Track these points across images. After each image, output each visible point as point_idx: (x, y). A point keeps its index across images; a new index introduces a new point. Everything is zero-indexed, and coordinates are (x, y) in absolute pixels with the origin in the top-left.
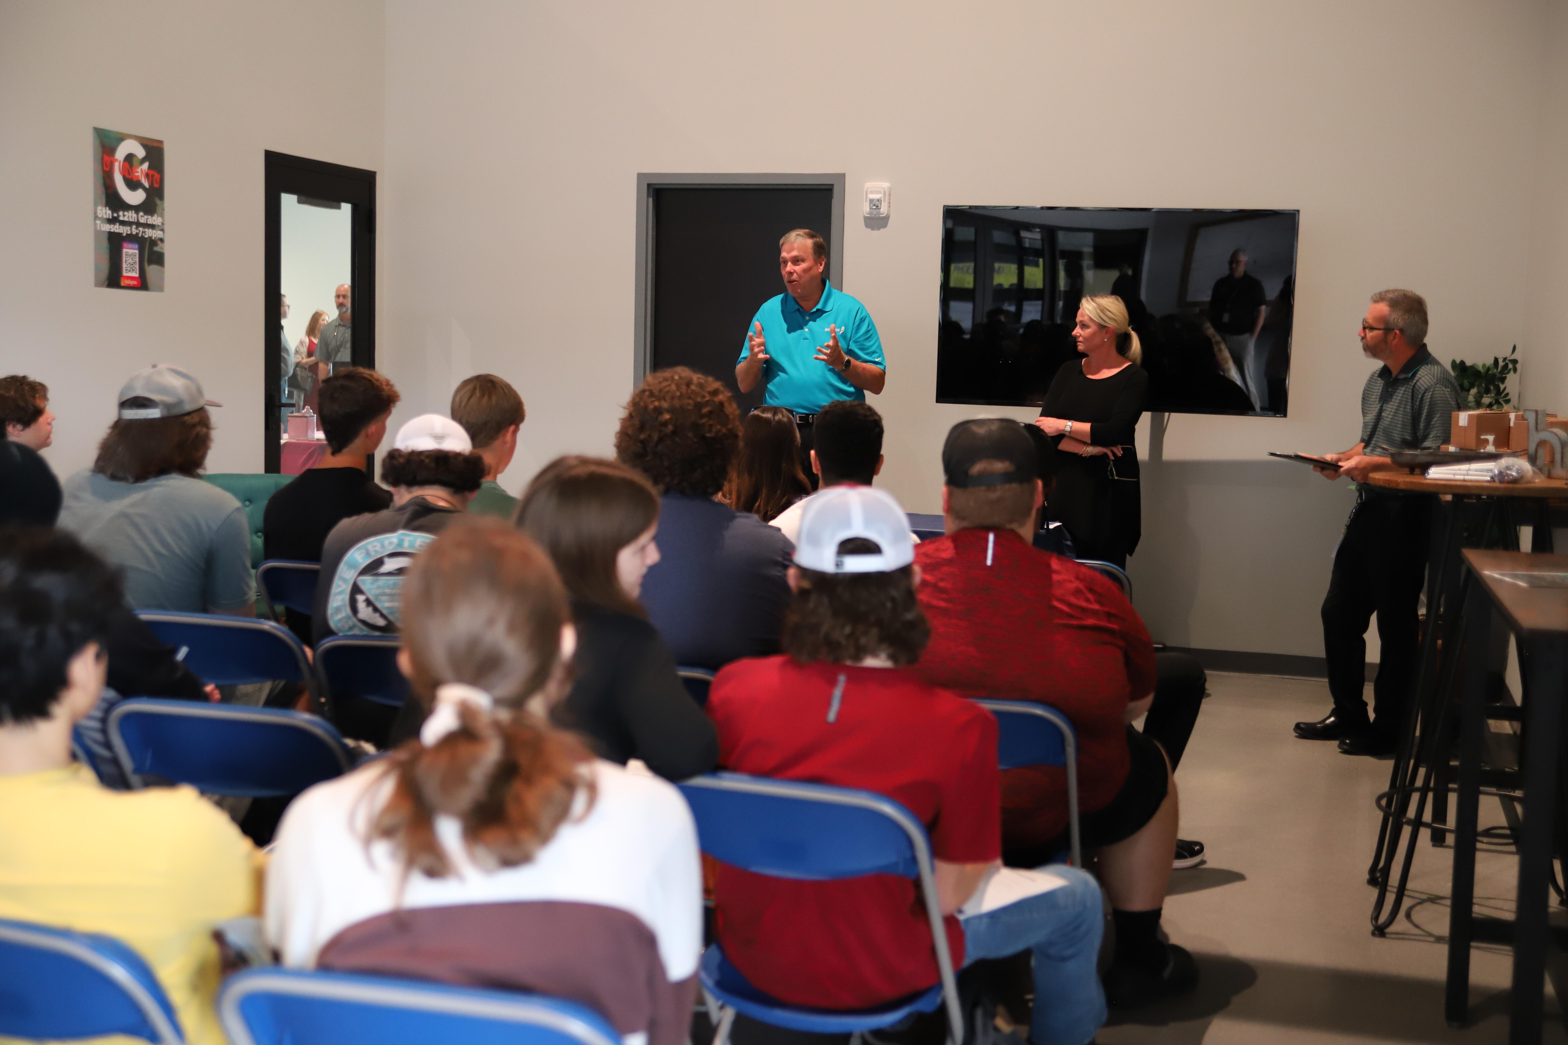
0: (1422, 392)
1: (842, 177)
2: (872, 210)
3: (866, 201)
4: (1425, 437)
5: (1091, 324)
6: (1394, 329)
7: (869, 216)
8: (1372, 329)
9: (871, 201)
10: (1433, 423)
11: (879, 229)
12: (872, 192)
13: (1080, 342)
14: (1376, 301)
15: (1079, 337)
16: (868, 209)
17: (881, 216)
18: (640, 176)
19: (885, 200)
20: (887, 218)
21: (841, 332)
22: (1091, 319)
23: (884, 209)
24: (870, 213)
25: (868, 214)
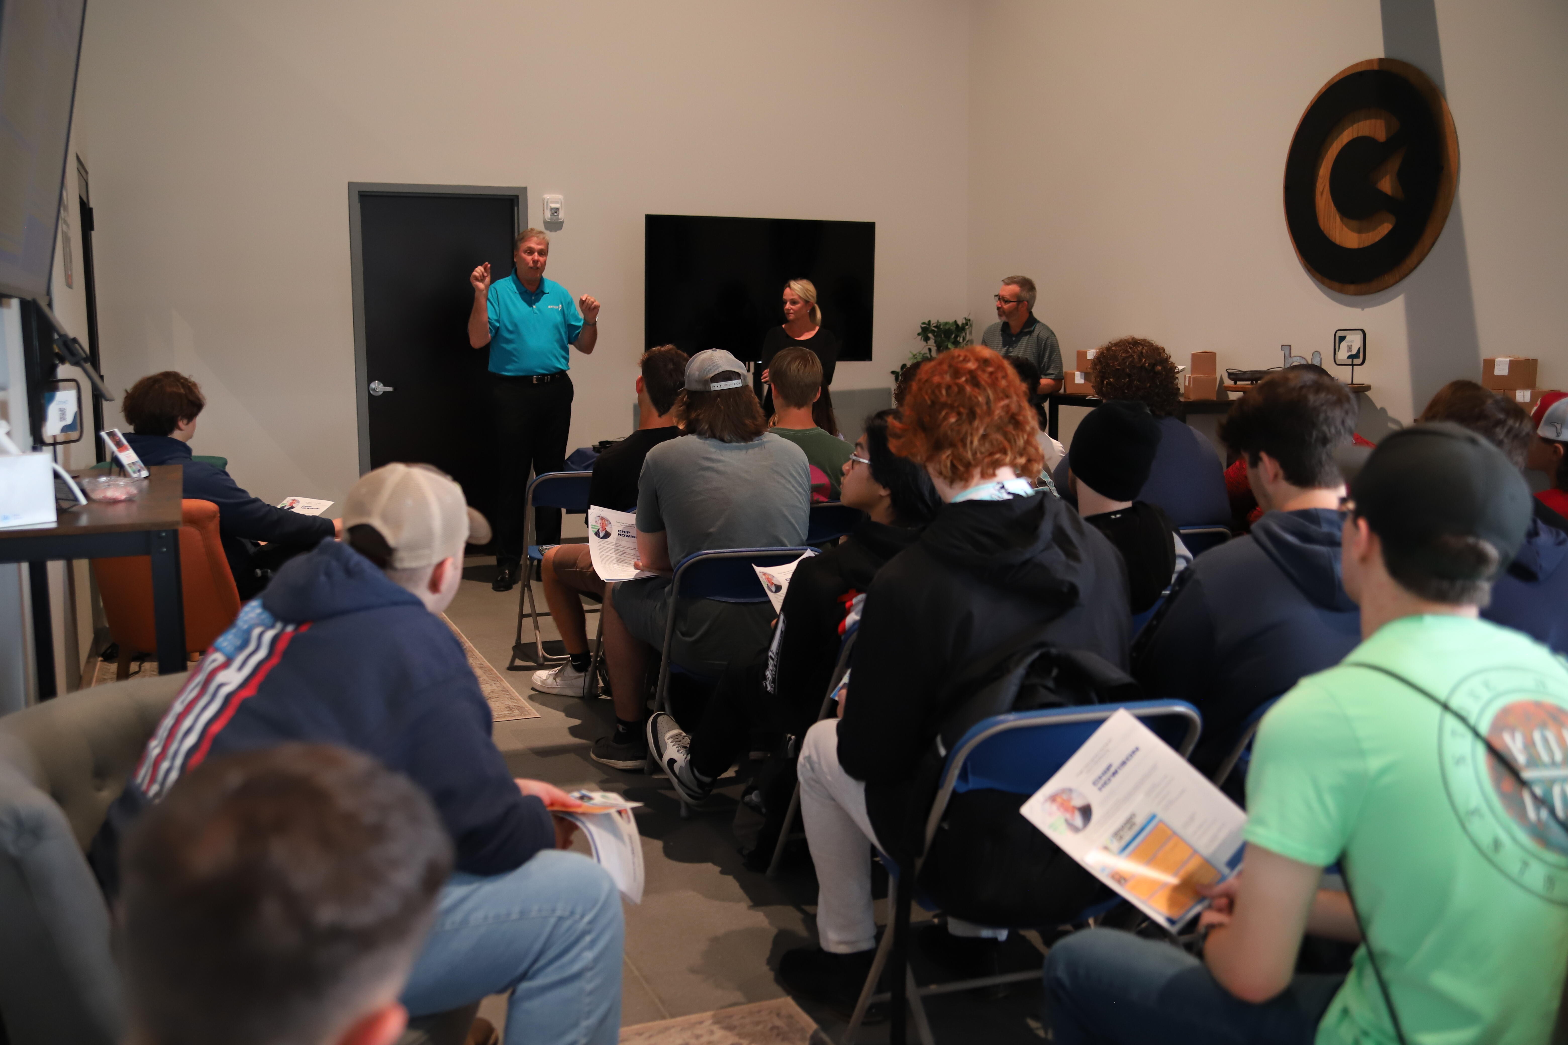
0: (1045, 340)
1: (524, 190)
2: (553, 216)
3: (547, 208)
4: (1048, 368)
5: (799, 300)
6: (1023, 301)
7: (550, 221)
8: (1007, 302)
9: (552, 209)
10: (1053, 358)
11: (556, 231)
12: (552, 202)
13: (791, 313)
14: (1008, 284)
15: (790, 310)
16: (549, 216)
17: (559, 221)
18: (350, 185)
19: (562, 209)
20: (562, 223)
21: (560, 309)
22: (800, 297)
23: (561, 215)
24: (550, 219)
25: (549, 219)
